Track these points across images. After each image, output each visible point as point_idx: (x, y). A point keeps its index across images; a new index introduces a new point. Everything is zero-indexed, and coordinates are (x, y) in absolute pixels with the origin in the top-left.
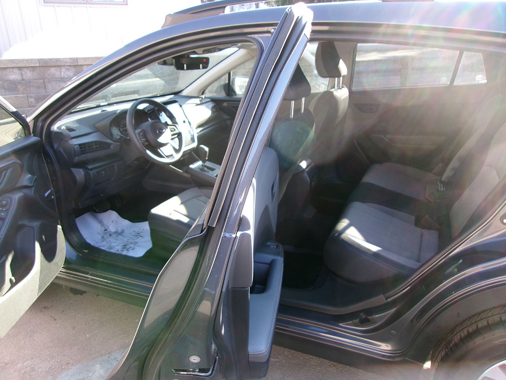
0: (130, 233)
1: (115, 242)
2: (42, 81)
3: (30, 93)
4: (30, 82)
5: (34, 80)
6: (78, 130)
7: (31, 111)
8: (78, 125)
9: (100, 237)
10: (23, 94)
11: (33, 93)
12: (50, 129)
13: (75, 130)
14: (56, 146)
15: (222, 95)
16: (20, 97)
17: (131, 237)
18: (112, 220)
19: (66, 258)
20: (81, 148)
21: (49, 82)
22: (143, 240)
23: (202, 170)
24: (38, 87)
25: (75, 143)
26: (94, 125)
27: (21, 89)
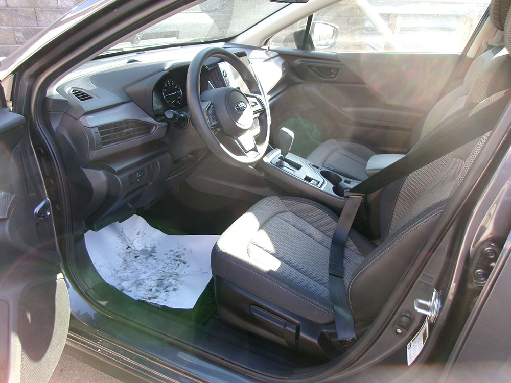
0: (166, 254)
1: (145, 273)
2: (33, 9)
3: (17, 25)
4: (16, 10)
5: (22, 7)
6: (95, 97)
7: (19, 50)
8: (95, 87)
9: (121, 261)
10: (7, 25)
11: (21, 26)
12: (45, 93)
13: (91, 98)
14: (55, 125)
15: (292, 47)
16: (4, 29)
17: (169, 261)
18: (137, 231)
19: (71, 315)
20: (102, 134)
21: (42, 11)
22: (187, 269)
23: (280, 165)
24: (28, 18)
25: (92, 125)
26: (124, 89)
27: (5, 19)
